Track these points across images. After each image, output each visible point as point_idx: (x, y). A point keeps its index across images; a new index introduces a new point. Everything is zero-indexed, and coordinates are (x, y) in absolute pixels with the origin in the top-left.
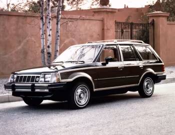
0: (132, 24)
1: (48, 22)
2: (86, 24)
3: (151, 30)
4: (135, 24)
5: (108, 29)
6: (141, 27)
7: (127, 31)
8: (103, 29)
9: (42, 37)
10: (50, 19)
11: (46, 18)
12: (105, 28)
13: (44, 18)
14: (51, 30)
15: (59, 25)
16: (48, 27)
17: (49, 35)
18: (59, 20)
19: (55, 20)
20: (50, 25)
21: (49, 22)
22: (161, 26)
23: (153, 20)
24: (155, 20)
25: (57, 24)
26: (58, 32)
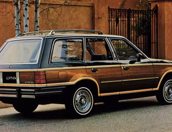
0: (129, 11)
1: (24, 8)
2: (71, 12)
3: (153, 19)
4: (133, 11)
5: (99, 18)
6: (141, 16)
7: (123, 21)
8: (93, 18)
9: (17, 28)
10: (27, 5)
11: (22, 3)
12: (96, 16)
13: (19, 4)
14: (28, 18)
15: (38, 13)
16: (24, 15)
17: (26, 26)
18: (38, 6)
19: (33, 6)
20: (26, 12)
21: (26, 9)
22: (166, 13)
23: (156, 6)
24: (158, 5)
25: (36, 11)
26: (37, 21)
